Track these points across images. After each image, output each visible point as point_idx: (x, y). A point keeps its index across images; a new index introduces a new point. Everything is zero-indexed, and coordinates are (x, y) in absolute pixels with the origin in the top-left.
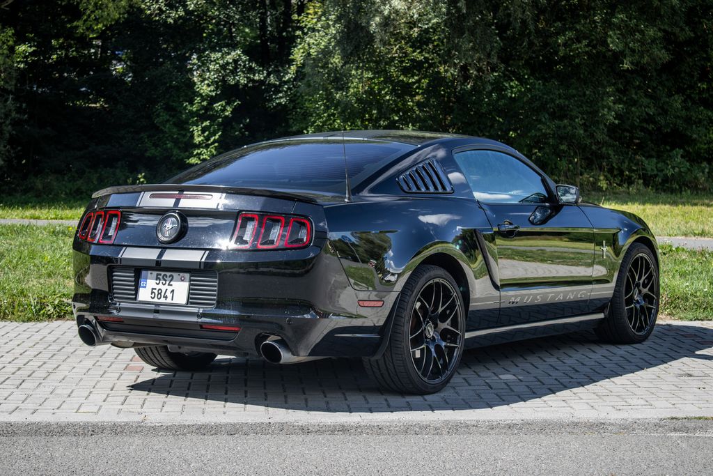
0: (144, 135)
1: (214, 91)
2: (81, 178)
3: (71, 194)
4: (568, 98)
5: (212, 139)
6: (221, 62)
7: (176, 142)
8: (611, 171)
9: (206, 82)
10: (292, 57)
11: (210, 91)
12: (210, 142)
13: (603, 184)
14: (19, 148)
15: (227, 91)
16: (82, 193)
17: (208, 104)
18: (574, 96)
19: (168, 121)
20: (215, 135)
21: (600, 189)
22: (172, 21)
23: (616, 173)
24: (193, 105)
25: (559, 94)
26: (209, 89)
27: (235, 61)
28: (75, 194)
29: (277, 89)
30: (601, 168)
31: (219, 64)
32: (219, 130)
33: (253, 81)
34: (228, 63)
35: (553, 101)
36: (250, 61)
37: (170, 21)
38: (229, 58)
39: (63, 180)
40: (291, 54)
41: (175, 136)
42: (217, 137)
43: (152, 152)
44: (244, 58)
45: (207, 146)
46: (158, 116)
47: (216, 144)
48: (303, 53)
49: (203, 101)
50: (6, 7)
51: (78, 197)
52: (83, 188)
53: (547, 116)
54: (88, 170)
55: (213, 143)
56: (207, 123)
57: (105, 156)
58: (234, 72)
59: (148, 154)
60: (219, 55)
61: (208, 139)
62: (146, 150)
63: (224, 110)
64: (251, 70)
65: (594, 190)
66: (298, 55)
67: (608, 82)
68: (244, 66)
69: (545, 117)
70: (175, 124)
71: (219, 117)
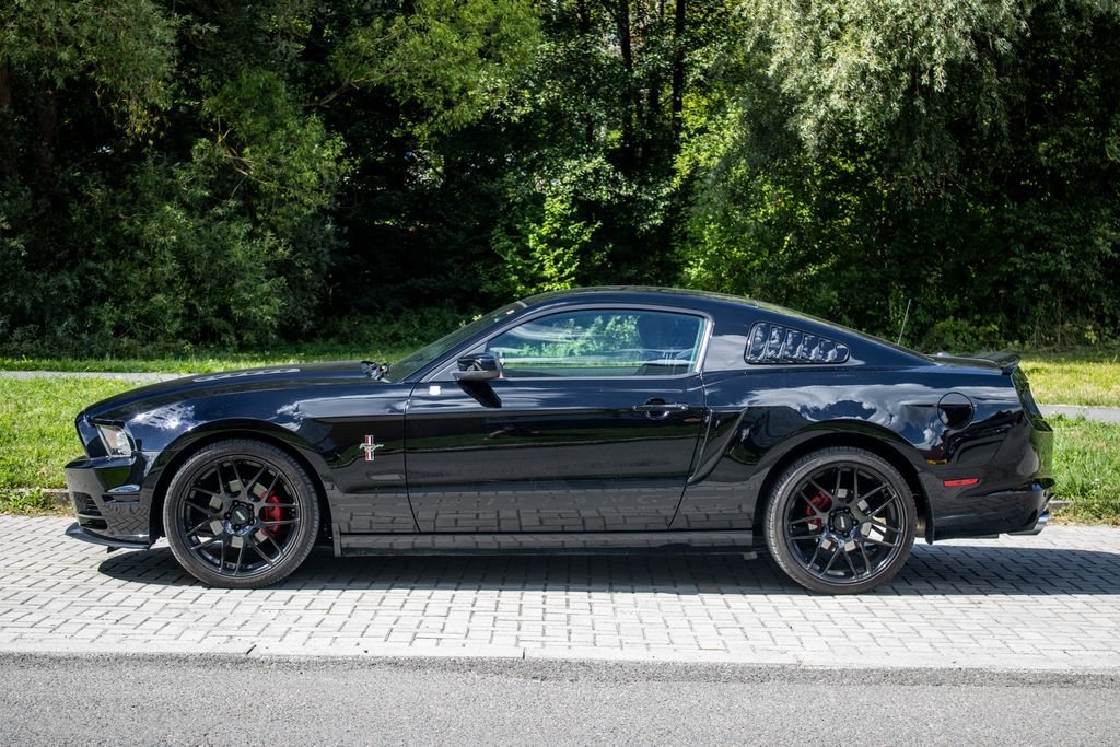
0: (478, 266)
1: (569, 209)
2: (397, 320)
3: (386, 340)
4: (1050, 223)
5: (567, 271)
6: (578, 172)
7: (520, 273)
8: (1100, 319)
9: (560, 198)
10: (675, 166)
11: (564, 209)
12: (564, 275)
13: (1092, 337)
14: (338, 284)
15: (584, 209)
16: (400, 339)
17: (562, 226)
18: (1058, 221)
19: (510, 247)
20: (571, 266)
21: (1087, 342)
22: (517, 120)
23: (1107, 321)
24: (542, 227)
25: (1039, 218)
26: (563, 206)
27: (596, 171)
28: (390, 341)
29: (652, 207)
30: (1088, 315)
31: (575, 174)
32: (575, 259)
33: (618, 196)
34: (586, 175)
35: (1030, 226)
36: (615, 171)
37: (515, 119)
38: (588, 167)
39: (375, 323)
40: (673, 162)
41: (519, 267)
42: (573, 269)
43: (488, 287)
44: (608, 167)
45: (561, 280)
46: (498, 241)
47: (573, 278)
48: (690, 161)
49: (555, 222)
50: (327, 104)
51: (396, 344)
52: (402, 333)
53: (1022, 246)
54: (406, 310)
55: (568, 276)
56: (560, 251)
57: (427, 292)
58: (595, 185)
59: (483, 290)
60: (576, 163)
61: (561, 271)
62: (480, 285)
63: (580, 234)
64: (615, 182)
65: (1079, 343)
66: (682, 164)
67: (1102, 202)
68: (608, 178)
69: (1019, 248)
70: (518, 253)
71: (575, 243)
